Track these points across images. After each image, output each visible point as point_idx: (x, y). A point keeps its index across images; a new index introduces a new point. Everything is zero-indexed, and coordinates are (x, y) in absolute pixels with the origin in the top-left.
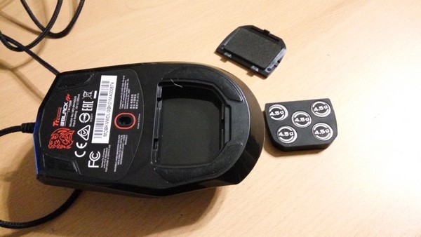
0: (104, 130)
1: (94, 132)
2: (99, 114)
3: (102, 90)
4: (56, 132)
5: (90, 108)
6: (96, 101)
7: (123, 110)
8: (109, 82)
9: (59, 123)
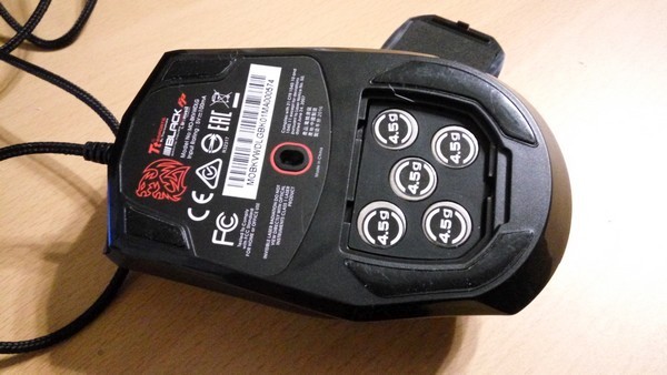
0: (248, 172)
1: (229, 175)
2: (240, 140)
3: (249, 91)
4: (153, 166)
5: (224, 126)
6: (236, 113)
7: (289, 137)
8: (266, 78)
9: (162, 149)
